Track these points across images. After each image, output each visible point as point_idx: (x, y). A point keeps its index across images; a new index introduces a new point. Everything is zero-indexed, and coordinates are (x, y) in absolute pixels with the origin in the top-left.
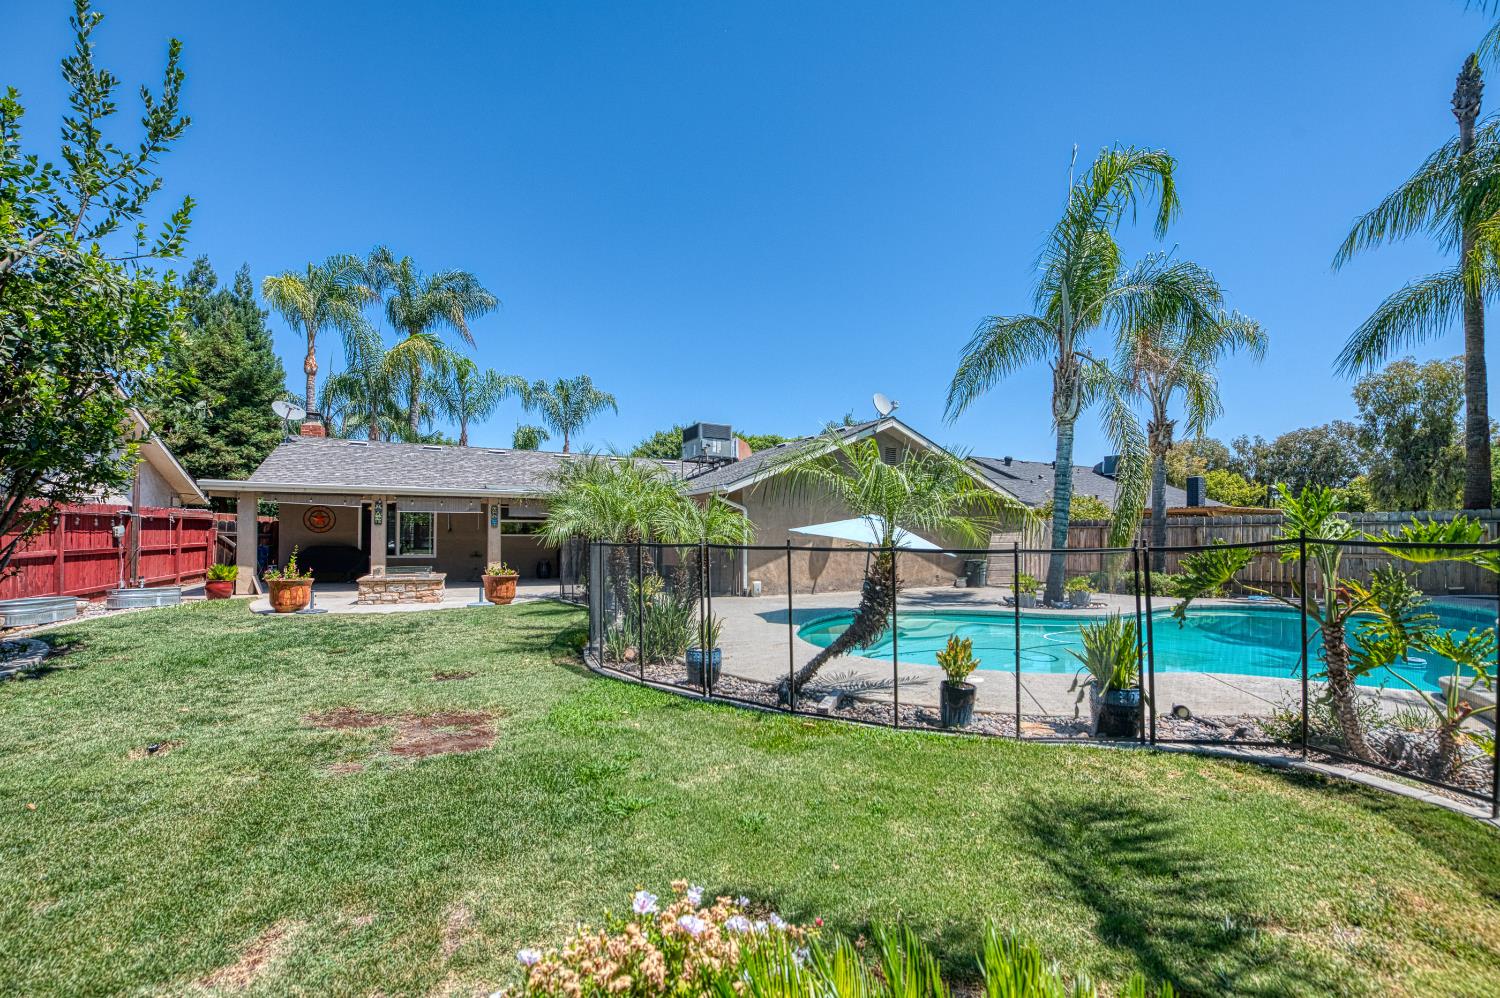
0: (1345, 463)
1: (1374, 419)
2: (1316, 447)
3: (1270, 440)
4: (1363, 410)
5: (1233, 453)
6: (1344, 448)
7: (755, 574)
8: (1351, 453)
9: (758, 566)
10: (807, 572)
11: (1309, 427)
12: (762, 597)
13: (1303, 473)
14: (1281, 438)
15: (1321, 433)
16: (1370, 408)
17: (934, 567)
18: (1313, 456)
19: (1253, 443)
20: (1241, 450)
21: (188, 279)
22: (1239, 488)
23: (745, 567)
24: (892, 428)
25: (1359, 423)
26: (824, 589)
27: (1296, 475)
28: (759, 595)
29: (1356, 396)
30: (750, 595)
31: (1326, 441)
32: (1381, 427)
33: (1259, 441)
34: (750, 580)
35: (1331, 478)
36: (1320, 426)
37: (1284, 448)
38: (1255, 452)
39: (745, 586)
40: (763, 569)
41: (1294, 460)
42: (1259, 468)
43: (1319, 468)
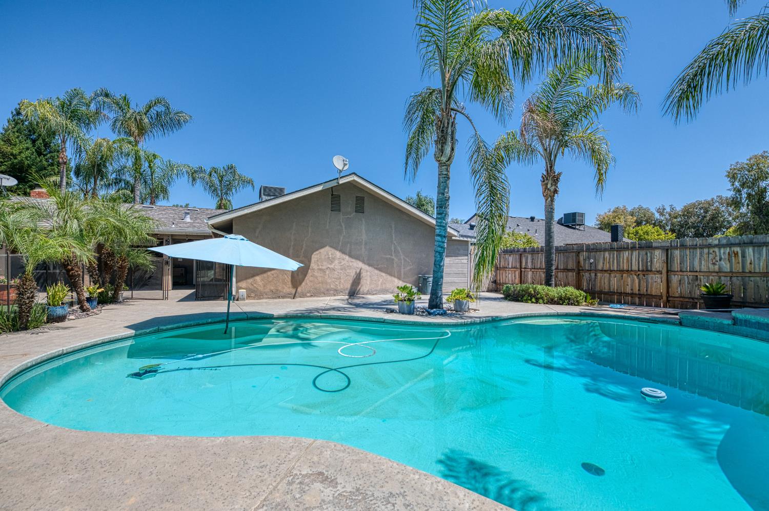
0: (723, 221)
1: (739, 191)
2: (706, 212)
3: (679, 208)
4: (733, 185)
5: (657, 216)
6: (723, 211)
7: (243, 284)
8: (727, 213)
9: (246, 278)
10: (290, 283)
11: (702, 199)
12: (247, 301)
13: (699, 227)
14: (685, 207)
15: (710, 204)
16: (737, 184)
17: (396, 280)
18: (705, 217)
19: (668, 209)
20: (662, 214)
21: (14, 113)
22: (658, 235)
23: (234, 280)
24: (354, 180)
25: (730, 194)
26: (303, 295)
27: (694, 228)
28: (244, 299)
29: (728, 176)
30: (237, 300)
31: (712, 208)
32: (744, 196)
33: (672, 208)
34: (238, 288)
35: (716, 229)
36: (709, 199)
37: (687, 212)
38: (670, 215)
39: (234, 293)
40: (250, 281)
41: (692, 219)
42: (672, 224)
43: (708, 223)
